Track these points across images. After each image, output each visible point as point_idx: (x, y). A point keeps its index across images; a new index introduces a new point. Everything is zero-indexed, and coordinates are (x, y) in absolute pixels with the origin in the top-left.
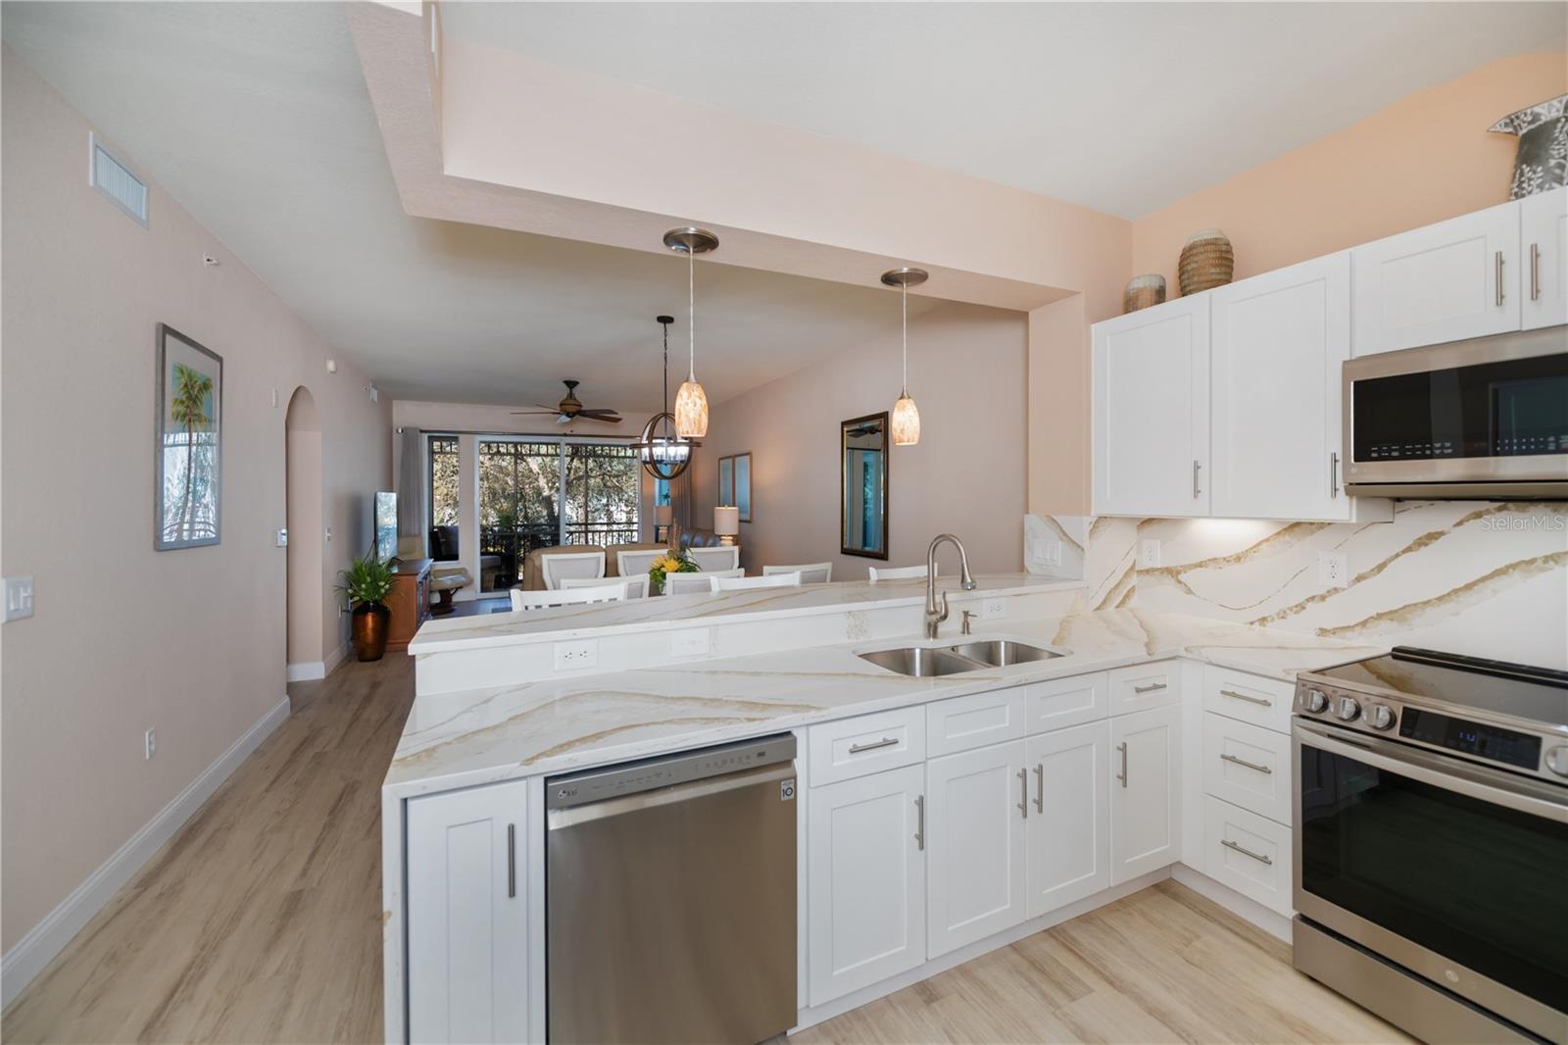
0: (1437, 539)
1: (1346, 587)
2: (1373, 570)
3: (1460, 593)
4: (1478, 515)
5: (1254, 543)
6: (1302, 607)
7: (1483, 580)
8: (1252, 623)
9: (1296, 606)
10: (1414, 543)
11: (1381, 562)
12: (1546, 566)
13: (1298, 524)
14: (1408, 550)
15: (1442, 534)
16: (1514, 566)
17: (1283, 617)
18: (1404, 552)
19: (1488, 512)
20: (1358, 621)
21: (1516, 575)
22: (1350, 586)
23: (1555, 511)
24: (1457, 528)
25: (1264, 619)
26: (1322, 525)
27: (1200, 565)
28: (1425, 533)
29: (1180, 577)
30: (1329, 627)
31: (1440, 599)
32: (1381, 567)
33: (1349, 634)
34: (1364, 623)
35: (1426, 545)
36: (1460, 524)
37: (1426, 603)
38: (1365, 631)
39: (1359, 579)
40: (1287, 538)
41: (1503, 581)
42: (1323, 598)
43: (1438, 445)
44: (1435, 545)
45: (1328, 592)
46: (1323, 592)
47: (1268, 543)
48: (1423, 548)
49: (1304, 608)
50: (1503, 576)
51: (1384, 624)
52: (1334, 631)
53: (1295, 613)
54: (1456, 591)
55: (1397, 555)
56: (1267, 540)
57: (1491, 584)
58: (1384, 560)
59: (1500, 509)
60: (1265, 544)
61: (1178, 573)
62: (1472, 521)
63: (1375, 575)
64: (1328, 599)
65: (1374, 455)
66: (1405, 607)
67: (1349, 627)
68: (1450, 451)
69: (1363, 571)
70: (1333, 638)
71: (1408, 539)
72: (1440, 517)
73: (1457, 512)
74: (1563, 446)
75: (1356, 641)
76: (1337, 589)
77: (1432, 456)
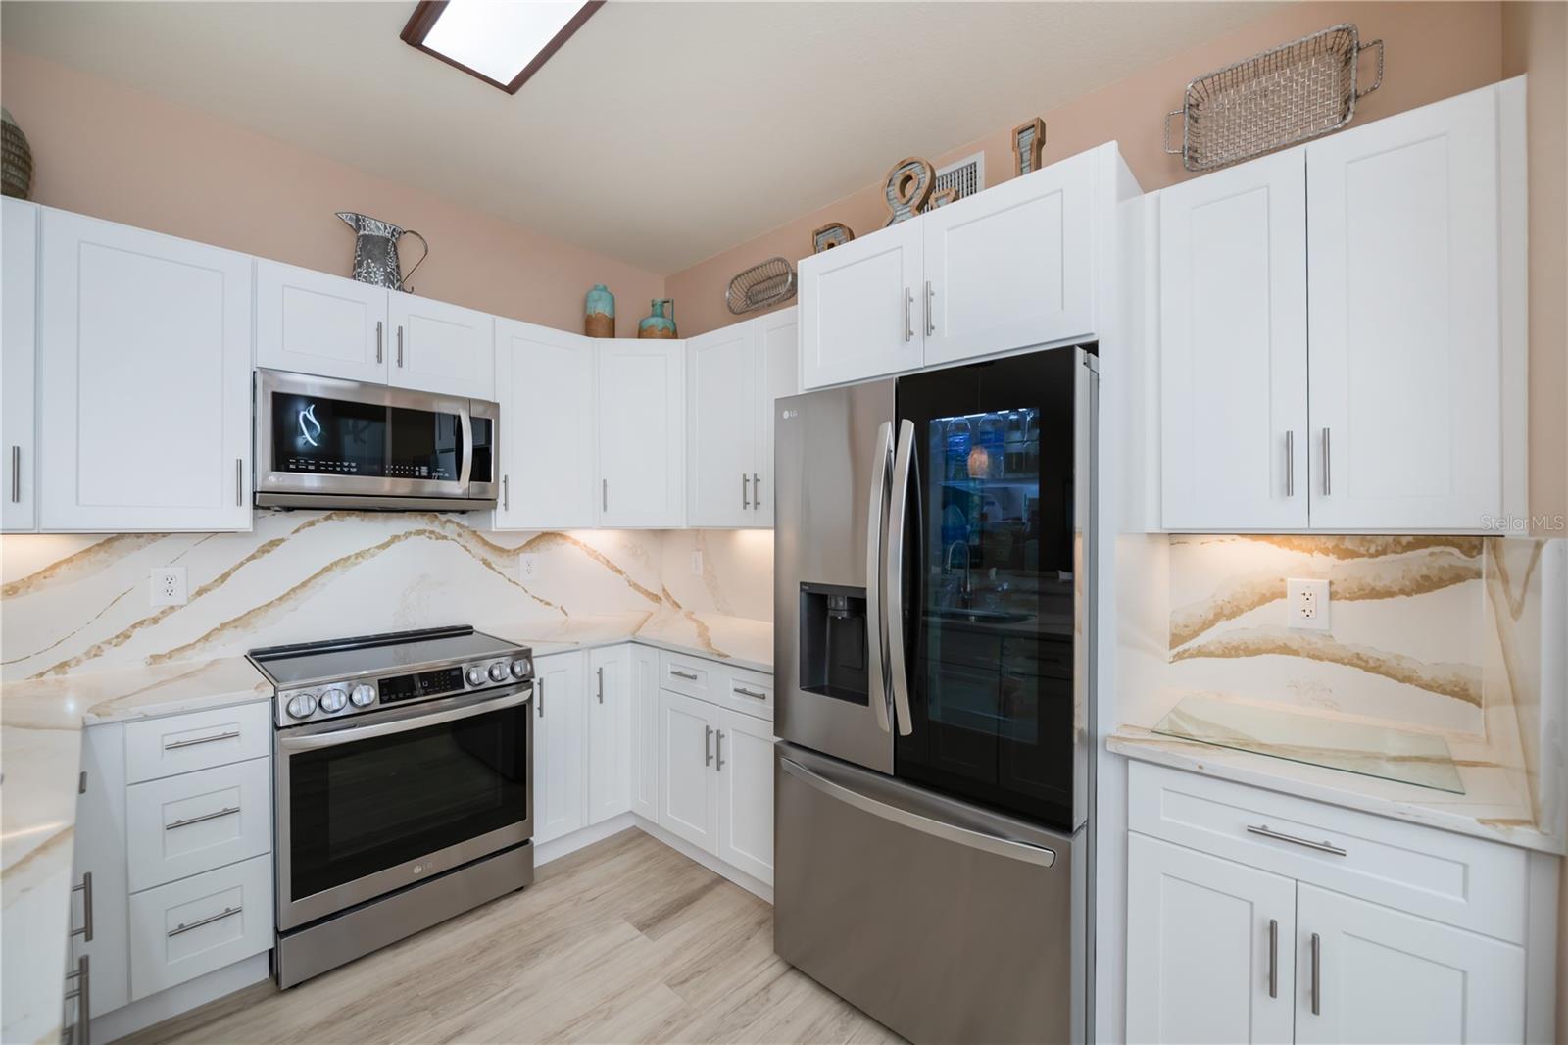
0: (278, 545)
1: (185, 603)
2: (216, 581)
3: (297, 591)
4: (311, 524)
6: (124, 637)
7: (314, 577)
9: (117, 637)
10: (258, 551)
11: (225, 572)
12: (358, 561)
13: (118, 537)
14: (253, 557)
15: (282, 541)
16: (336, 563)
17: (95, 655)
18: (248, 560)
19: (318, 521)
20: (201, 636)
21: (338, 570)
22: (190, 601)
23: (362, 520)
24: (295, 535)
25: (61, 665)
26: (155, 536)
28: (268, 541)
30: (162, 652)
31: (281, 599)
32: (225, 577)
33: (188, 653)
34: (206, 638)
35: (269, 551)
36: (297, 531)
38: (207, 644)
39: (200, 592)
40: (102, 555)
41: (328, 577)
42: (155, 621)
43: (346, 464)
44: (277, 551)
45: (162, 612)
46: (155, 613)
47: (70, 565)
48: (266, 555)
49: (128, 637)
50: (329, 572)
51: (228, 633)
52: (169, 655)
53: (115, 646)
54: (294, 590)
55: (242, 564)
56: (69, 560)
57: (319, 580)
58: (227, 570)
59: (328, 518)
60: (64, 567)
62: (306, 529)
63: (217, 586)
64: (161, 621)
65: (292, 466)
66: (249, 613)
67: (190, 645)
68: (354, 470)
69: (203, 584)
70: (167, 663)
71: (252, 547)
72: (282, 525)
73: (300, 518)
74: (424, 474)
75: (199, 658)
76: (172, 608)
77: (341, 472)
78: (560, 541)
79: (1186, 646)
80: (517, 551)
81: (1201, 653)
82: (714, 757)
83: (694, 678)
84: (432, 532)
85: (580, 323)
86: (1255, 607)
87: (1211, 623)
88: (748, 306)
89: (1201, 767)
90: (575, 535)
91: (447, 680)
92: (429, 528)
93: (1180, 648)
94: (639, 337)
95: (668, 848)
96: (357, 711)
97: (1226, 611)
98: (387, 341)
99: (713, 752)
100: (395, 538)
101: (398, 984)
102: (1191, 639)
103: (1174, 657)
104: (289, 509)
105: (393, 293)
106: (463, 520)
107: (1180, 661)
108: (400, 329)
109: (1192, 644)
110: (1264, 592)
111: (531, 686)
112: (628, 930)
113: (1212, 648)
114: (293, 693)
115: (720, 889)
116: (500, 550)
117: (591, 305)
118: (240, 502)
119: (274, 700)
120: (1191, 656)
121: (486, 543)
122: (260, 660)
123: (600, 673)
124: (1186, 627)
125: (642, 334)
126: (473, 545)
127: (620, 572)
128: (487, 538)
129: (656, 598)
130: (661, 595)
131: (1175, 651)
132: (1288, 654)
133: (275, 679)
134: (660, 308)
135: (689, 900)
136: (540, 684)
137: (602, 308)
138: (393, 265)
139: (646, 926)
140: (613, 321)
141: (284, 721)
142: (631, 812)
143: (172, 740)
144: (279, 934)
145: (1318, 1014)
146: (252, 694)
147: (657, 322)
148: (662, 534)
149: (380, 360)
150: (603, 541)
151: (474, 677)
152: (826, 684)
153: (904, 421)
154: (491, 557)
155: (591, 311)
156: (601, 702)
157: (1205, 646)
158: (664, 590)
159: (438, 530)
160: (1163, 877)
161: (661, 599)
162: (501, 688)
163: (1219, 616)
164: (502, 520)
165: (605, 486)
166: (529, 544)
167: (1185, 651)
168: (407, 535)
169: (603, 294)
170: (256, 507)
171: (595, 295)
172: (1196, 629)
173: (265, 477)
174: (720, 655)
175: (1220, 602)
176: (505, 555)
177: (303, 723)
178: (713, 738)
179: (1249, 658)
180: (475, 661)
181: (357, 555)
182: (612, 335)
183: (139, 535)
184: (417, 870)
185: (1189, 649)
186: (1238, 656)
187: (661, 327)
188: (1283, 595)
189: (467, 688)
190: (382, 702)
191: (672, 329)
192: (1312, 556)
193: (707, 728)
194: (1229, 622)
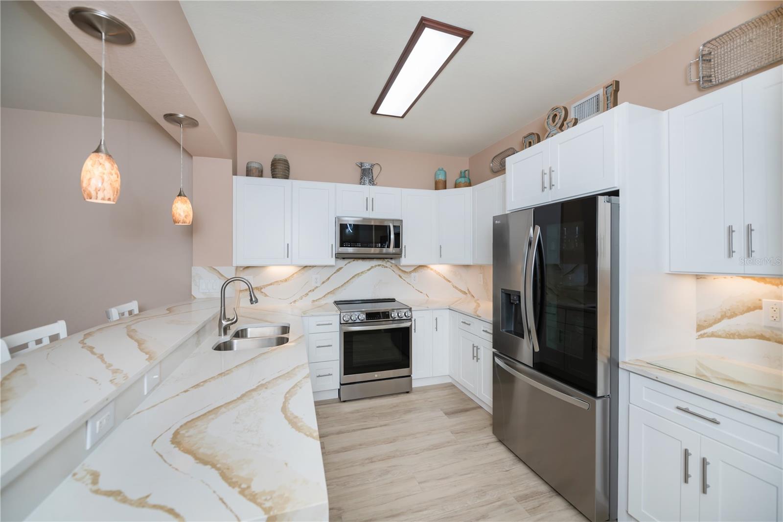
1: (320, 286)
2: (327, 279)
4: (349, 263)
5: (292, 274)
6: (307, 294)
7: (350, 279)
8: (291, 303)
9: (305, 294)
13: (306, 267)
15: (342, 268)
16: (356, 275)
17: (301, 299)
18: (334, 273)
19: (351, 261)
20: (323, 296)
21: (356, 277)
25: (295, 301)
26: (313, 267)
27: (271, 284)
28: (339, 268)
29: (262, 290)
30: (315, 299)
31: (342, 286)
32: (329, 278)
33: (321, 300)
36: (346, 265)
37: (339, 287)
38: (325, 298)
39: (323, 283)
40: (303, 271)
41: (354, 279)
44: (341, 271)
45: (315, 288)
46: (313, 288)
48: (338, 272)
49: (308, 295)
51: (329, 295)
52: (316, 300)
53: (305, 297)
54: (345, 283)
55: (332, 275)
56: (297, 272)
57: (351, 280)
58: (329, 276)
59: (354, 260)
60: (296, 274)
61: (261, 288)
63: (327, 281)
64: (314, 291)
65: (345, 245)
66: (334, 289)
67: (321, 298)
68: (360, 246)
69: (324, 280)
70: (316, 303)
71: (335, 270)
72: (342, 263)
73: (346, 261)
74: (380, 246)
75: (323, 302)
76: (317, 287)
77: (357, 247)
78: (425, 268)
79: (705, 331)
80: (410, 272)
81: (713, 335)
82: (476, 357)
83: (469, 325)
84: (383, 265)
85: (433, 185)
86: (744, 313)
87: (720, 320)
88: (501, 168)
89: (657, 378)
90: (432, 266)
91: (386, 315)
92: (382, 264)
93: (702, 332)
94: (455, 187)
95: (462, 392)
96: (360, 321)
97: (728, 315)
98: (369, 203)
99: (475, 355)
100: (372, 267)
101: (370, 408)
102: (708, 328)
103: (699, 336)
104: (344, 258)
105: (372, 187)
106: (393, 261)
107: (701, 339)
108: (373, 199)
109: (709, 330)
110: (750, 306)
111: (411, 321)
112: (441, 413)
113: (720, 333)
114: (345, 314)
115: (479, 410)
116: (404, 272)
117: (437, 176)
118: (332, 257)
119: (340, 315)
120: (708, 336)
121: (400, 269)
122: (337, 304)
123: (436, 319)
124: (705, 321)
125: (457, 186)
126: (395, 269)
127: (449, 281)
128: (401, 268)
129: (465, 293)
130: (467, 292)
131: (699, 333)
132: (764, 340)
133: (340, 309)
134: (462, 175)
135: (466, 410)
136: (415, 321)
137: (441, 177)
138: (371, 177)
139: (449, 414)
140: (445, 182)
141: (342, 322)
142: (449, 375)
143: (318, 323)
144: (341, 385)
145: (706, 493)
146: (334, 313)
147: (463, 180)
148: (467, 266)
149: (367, 210)
150: (442, 269)
151: (393, 315)
152: (513, 330)
153: (536, 226)
154: (402, 274)
155: (437, 179)
156: (437, 330)
157: (716, 332)
158: (468, 290)
159: (385, 264)
160: (643, 425)
161: (467, 293)
162: (401, 320)
163: (724, 316)
164: (404, 261)
165: (441, 247)
166: (415, 269)
167: (705, 334)
168: (376, 266)
169: (441, 172)
170: (336, 258)
171: (438, 172)
172: (711, 323)
173: (338, 249)
174: (478, 316)
175: (724, 310)
176: (406, 274)
177: (347, 323)
178: (475, 348)
179: (741, 340)
180: (393, 310)
181: (362, 273)
182: (445, 188)
183: (310, 266)
184: (376, 376)
185: (706, 333)
186: (734, 338)
187: (463, 182)
188: (760, 308)
189: (391, 319)
190: (367, 320)
191: (468, 182)
192: (778, 288)
193: (473, 345)
194: (729, 320)
